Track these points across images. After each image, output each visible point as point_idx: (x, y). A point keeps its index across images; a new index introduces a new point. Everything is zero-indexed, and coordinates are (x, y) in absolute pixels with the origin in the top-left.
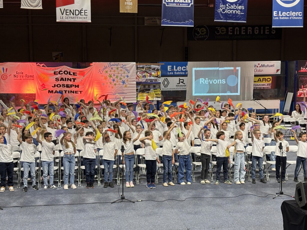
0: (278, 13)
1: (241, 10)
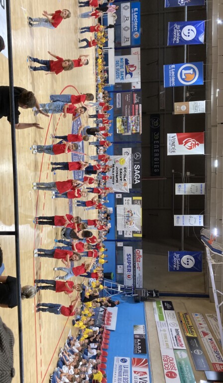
0: (173, 68)
1: (176, 41)
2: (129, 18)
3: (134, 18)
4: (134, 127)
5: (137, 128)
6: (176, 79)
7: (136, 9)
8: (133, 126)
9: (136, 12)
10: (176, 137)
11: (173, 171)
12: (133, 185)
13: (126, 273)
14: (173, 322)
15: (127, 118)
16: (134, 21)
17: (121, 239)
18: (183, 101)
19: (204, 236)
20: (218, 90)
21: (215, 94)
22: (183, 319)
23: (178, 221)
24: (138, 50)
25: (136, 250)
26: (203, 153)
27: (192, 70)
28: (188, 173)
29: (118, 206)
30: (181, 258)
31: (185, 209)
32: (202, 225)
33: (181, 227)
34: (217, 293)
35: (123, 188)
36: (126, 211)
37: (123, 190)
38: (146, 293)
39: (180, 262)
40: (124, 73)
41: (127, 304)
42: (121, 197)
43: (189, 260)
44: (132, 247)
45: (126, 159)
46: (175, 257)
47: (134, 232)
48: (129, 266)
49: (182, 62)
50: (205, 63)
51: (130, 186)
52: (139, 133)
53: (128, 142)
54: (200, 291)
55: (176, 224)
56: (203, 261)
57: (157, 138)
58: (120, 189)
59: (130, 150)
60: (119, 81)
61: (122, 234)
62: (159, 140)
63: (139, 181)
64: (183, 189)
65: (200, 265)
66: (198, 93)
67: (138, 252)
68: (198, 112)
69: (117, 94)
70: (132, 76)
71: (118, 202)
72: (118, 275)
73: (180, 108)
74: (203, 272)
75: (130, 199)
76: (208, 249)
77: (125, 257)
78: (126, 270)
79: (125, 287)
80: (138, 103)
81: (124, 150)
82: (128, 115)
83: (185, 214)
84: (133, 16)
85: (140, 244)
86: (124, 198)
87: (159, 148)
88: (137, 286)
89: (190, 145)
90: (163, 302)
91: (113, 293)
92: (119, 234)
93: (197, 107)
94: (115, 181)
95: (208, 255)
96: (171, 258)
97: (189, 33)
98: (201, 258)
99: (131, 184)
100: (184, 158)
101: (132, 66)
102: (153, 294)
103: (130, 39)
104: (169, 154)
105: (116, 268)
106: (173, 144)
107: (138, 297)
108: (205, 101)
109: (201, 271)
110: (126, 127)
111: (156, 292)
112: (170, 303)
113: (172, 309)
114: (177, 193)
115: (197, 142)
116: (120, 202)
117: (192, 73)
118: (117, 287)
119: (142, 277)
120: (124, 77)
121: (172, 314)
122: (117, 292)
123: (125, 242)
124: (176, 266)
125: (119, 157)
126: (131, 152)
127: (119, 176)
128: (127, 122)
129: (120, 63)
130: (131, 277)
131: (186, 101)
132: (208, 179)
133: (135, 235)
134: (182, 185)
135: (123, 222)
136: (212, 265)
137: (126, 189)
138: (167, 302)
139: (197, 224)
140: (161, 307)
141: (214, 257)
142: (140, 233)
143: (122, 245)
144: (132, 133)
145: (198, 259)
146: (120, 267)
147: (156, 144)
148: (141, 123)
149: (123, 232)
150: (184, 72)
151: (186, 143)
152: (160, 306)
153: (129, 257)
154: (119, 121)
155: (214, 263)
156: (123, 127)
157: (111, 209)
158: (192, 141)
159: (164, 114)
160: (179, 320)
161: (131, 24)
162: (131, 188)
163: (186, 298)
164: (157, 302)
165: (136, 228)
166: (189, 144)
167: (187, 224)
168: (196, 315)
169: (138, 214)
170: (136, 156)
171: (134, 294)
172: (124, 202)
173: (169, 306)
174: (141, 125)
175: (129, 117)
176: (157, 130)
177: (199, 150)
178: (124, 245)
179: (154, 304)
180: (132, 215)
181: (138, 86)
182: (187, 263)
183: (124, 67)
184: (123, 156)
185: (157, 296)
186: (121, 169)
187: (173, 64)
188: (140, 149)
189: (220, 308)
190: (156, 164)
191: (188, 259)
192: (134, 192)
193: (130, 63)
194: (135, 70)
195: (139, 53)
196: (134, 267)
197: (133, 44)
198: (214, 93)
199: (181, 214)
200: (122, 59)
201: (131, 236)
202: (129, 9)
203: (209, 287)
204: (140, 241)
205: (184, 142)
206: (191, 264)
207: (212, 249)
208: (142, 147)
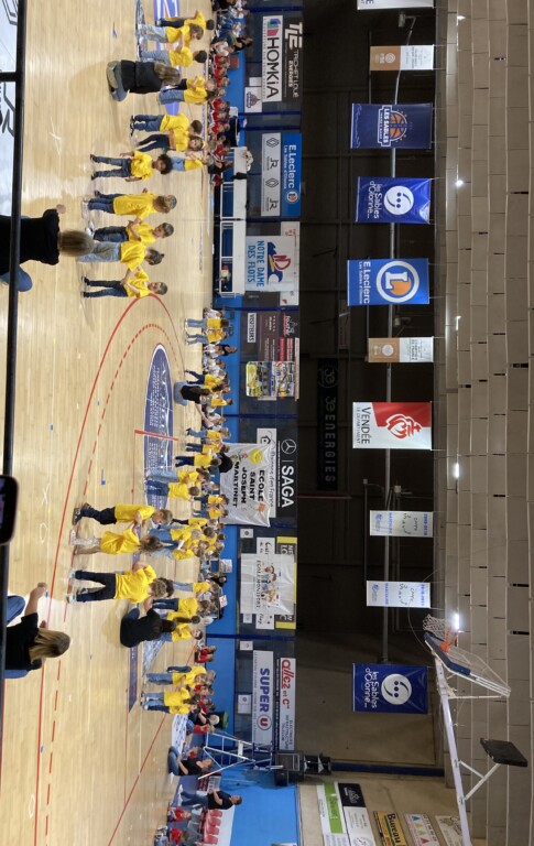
0: (367, 268)
1: (373, 214)
2: (279, 163)
3: (288, 164)
4: (283, 385)
5: (288, 387)
6: (373, 290)
7: (294, 147)
8: (281, 382)
9: (293, 151)
10: (372, 411)
11: (365, 481)
12: (279, 510)
13: (258, 714)
14: (363, 836)
15: (269, 365)
16: (287, 169)
17: (248, 632)
18: (386, 336)
19: (431, 634)
20: (458, 317)
21: (452, 325)
22: (384, 829)
23: (375, 595)
24: (296, 226)
25: (282, 659)
26: (428, 446)
27: (405, 273)
28: (398, 489)
29: (243, 556)
30: (381, 679)
31: (390, 567)
32: (427, 605)
33: (382, 608)
34: (461, 767)
35: (256, 516)
36: (263, 568)
37: (256, 521)
38: (302, 762)
39: (379, 689)
40: (265, 272)
41: (259, 789)
42: (251, 535)
43: (399, 686)
44: (272, 653)
45: (263, 452)
46: (369, 677)
47: (278, 618)
48: (265, 698)
49: (387, 257)
50: (432, 261)
51: (271, 512)
52: (293, 398)
53: (270, 417)
54: (425, 760)
55: (370, 603)
56: (429, 689)
57: (332, 410)
58: (251, 518)
59: (272, 433)
60: (254, 287)
61: (250, 621)
62: (335, 412)
63: (292, 502)
64: (387, 523)
65: (423, 699)
66: (419, 320)
67: (286, 664)
68: (419, 360)
69: (249, 314)
70: (280, 280)
71: (245, 546)
72: (237, 718)
73: (381, 349)
74: (430, 714)
75: (272, 540)
76: (439, 663)
77: (257, 676)
78: (259, 707)
79: (254, 748)
80: (292, 336)
81: (261, 432)
82: (270, 360)
83: (390, 580)
84: (285, 159)
85: (292, 644)
86: (259, 540)
87: (335, 431)
88: (282, 746)
89: (402, 429)
90: (341, 786)
91: (226, 761)
92: (245, 621)
93: (417, 350)
94: (240, 499)
95: (441, 677)
96: (360, 680)
97: (399, 200)
98: (425, 680)
99: (274, 508)
100: (388, 454)
101: (282, 258)
102: (316, 767)
103: (278, 204)
104: (356, 445)
105: (235, 701)
106: (365, 425)
107: (285, 772)
108: (432, 339)
109: (426, 712)
110: (266, 384)
111: (326, 760)
112: (356, 788)
113: (360, 803)
114: (373, 532)
115: (416, 424)
116: (250, 546)
117: (405, 279)
118: (234, 748)
119: (293, 724)
120: (265, 280)
121: (360, 817)
122: (235, 760)
123: (259, 641)
124: (371, 698)
125: (250, 447)
126: (274, 438)
127: (248, 489)
128: (268, 373)
129: (256, 250)
130: (269, 723)
131: (393, 336)
132: (439, 503)
133: (281, 625)
134: (385, 514)
135: (254, 594)
136: (449, 701)
137: (262, 518)
138: (349, 786)
139: (417, 604)
140: (336, 799)
141: (452, 683)
142: (292, 621)
143: (251, 648)
144: (278, 398)
145: (418, 683)
146: (245, 700)
147: (330, 421)
148: (298, 379)
149: (254, 616)
150: (389, 276)
151: (393, 423)
152: (333, 795)
153: (266, 675)
154: (252, 371)
155: (453, 696)
156: (259, 384)
157: (227, 564)
158: (405, 421)
159: (347, 359)
160: (376, 831)
161: (282, 174)
162: (274, 516)
163: (392, 776)
164: (326, 784)
165: (284, 608)
166: (399, 427)
167: (396, 603)
168: (416, 819)
169: (288, 576)
170: (285, 447)
171: (274, 764)
172: (259, 547)
173: (352, 796)
174: (298, 382)
175: (274, 363)
176: (332, 392)
177: (421, 440)
178: (256, 647)
179: (321, 790)
180: (274, 579)
181: (294, 301)
182: (394, 692)
183: (265, 259)
184: (258, 445)
185: (326, 772)
186: (253, 474)
187: (366, 259)
188: (295, 432)
189: (468, 803)
190: (329, 465)
191: (396, 683)
192: (280, 526)
193: (279, 251)
194: (288, 265)
195: (298, 233)
196: (277, 699)
197: (285, 215)
198: (451, 323)
199: (382, 579)
200: (261, 243)
201: (271, 627)
202: (279, 146)
203: (444, 752)
204: (291, 638)
205: (388, 421)
206: (404, 696)
207: (450, 664)
208: (299, 427)
